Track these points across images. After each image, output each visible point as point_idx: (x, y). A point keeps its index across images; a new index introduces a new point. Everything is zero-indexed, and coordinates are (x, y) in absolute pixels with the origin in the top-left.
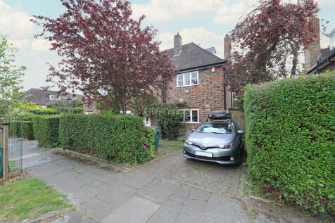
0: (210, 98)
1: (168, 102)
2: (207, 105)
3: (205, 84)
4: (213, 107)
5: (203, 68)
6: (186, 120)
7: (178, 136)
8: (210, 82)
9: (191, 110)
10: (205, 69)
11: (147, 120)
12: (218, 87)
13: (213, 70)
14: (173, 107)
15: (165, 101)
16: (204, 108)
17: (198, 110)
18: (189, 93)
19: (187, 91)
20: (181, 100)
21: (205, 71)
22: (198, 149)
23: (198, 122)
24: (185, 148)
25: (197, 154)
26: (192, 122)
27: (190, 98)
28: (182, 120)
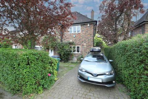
0: (86, 40)
1: (63, 42)
2: (85, 44)
3: (84, 32)
4: (88, 45)
5: (83, 24)
6: (74, 51)
7: (69, 60)
8: (87, 32)
9: (76, 46)
10: (84, 25)
11: (52, 51)
12: (91, 34)
13: (88, 25)
14: (66, 44)
15: (62, 41)
16: (83, 45)
17: (80, 46)
18: (76, 37)
19: (74, 36)
20: (71, 41)
21: (84, 26)
22: (91, 75)
23: (80, 53)
24: (79, 74)
25: (90, 79)
26: (76, 52)
27: (76, 40)
28: (71, 51)
